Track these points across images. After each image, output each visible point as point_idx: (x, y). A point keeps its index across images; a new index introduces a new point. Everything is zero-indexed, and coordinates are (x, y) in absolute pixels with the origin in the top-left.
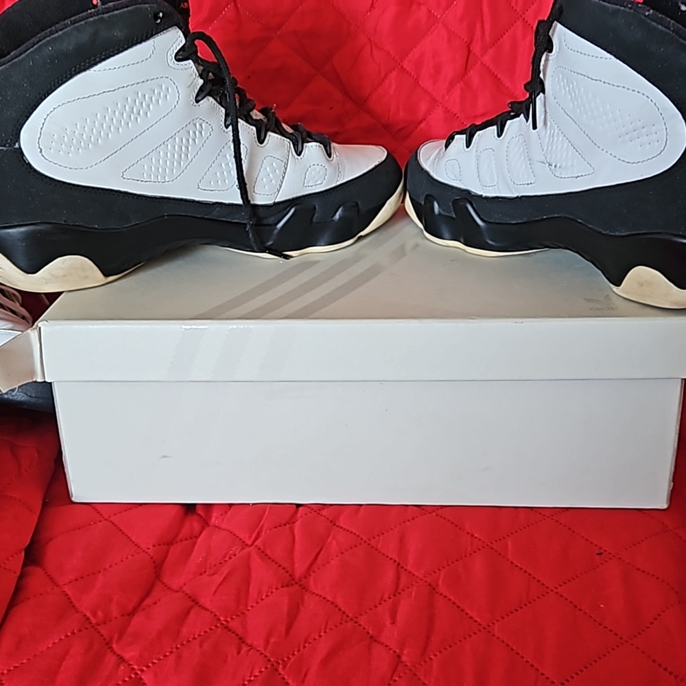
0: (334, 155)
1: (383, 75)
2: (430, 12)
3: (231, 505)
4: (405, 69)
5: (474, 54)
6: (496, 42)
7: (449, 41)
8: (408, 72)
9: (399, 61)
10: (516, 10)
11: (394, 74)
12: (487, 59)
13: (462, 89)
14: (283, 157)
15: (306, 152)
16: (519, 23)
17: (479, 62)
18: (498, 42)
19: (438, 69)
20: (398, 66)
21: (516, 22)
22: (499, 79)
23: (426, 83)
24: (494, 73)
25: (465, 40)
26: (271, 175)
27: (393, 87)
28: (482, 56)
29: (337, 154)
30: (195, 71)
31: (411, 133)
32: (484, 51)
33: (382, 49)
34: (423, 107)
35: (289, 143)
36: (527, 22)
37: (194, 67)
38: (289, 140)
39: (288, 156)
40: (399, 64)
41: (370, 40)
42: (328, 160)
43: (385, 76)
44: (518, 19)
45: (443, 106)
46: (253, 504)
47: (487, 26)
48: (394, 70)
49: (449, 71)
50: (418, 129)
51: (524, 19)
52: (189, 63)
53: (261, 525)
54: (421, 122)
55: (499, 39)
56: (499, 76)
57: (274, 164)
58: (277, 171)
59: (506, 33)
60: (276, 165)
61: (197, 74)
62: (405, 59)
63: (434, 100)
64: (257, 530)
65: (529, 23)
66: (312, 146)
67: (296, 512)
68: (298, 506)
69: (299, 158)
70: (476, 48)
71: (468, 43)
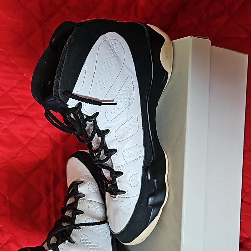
0: (82, 180)
1: (30, 153)
2: (3, 131)
3: (241, 229)
4: (27, 143)
5: (22, 113)
6: (17, 104)
7: (17, 124)
8: (29, 142)
9: (24, 146)
10: (4, 95)
11: (29, 148)
12: (25, 108)
13: (37, 119)
14: (88, 203)
15: (83, 192)
16: (9, 93)
17: (26, 111)
18: (17, 103)
19: (28, 129)
20: (26, 146)
21: (9, 95)
22: (33, 103)
23: (34, 134)
24: (31, 105)
25: (16, 117)
26: (96, 208)
27: (36, 148)
28: (23, 110)
29: (81, 178)
30: (62, 244)
31: (55, 141)
32: (21, 109)
33: (18, 152)
34: (44, 136)
35: (80, 200)
36: (9, 90)
37: (61, 245)
38: (79, 200)
39: (86, 200)
40: (25, 145)
41: (13, 158)
42: (85, 182)
43: (31, 152)
44: (8, 94)
45: (44, 127)
47: (10, 107)
48: (28, 147)
49: (29, 124)
50: (53, 138)
51: (8, 91)
52: (60, 247)
54: (50, 137)
55: (16, 102)
56: (32, 103)
57: (91, 206)
58: (94, 205)
59: (14, 99)
60: (91, 205)
61: (64, 243)
62: (23, 143)
63: (42, 131)
65: (10, 89)
66: (80, 190)
69: (86, 196)
70: (20, 112)
71: (18, 116)
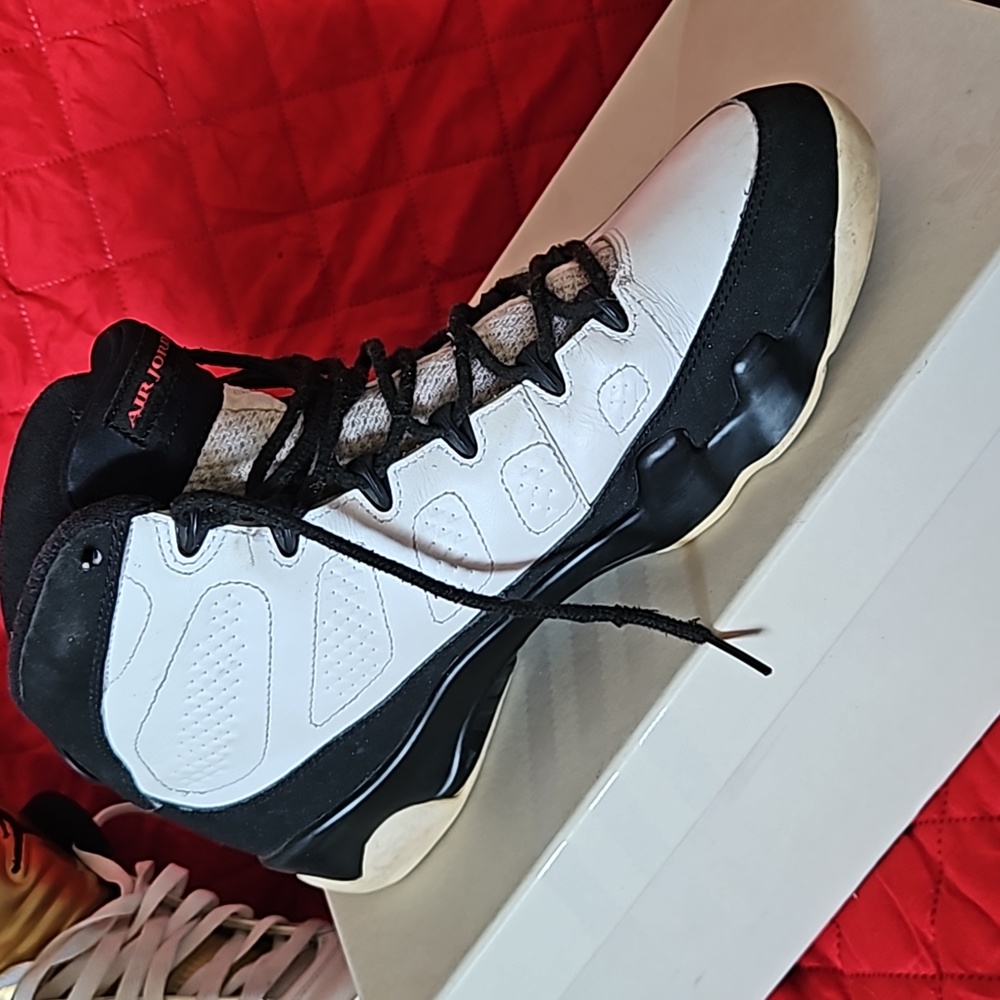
3: (833, 921)
46: (857, 891)
53: (914, 932)
64: (919, 943)
67: (921, 849)
68: (909, 831)
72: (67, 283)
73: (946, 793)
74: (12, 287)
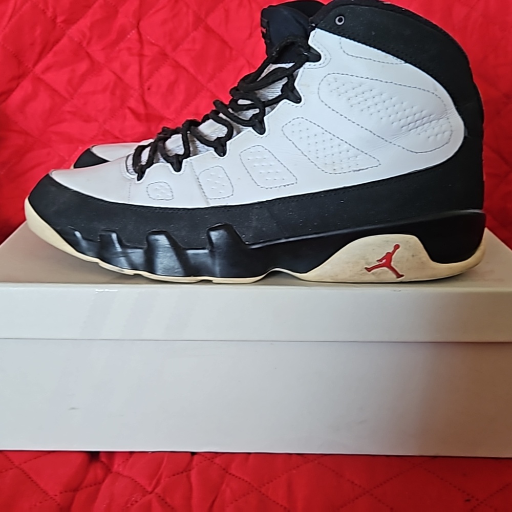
64: (157, 477)
67: (191, 460)
68: (193, 454)
72: (153, 44)
73: (220, 456)
74: (138, 24)
